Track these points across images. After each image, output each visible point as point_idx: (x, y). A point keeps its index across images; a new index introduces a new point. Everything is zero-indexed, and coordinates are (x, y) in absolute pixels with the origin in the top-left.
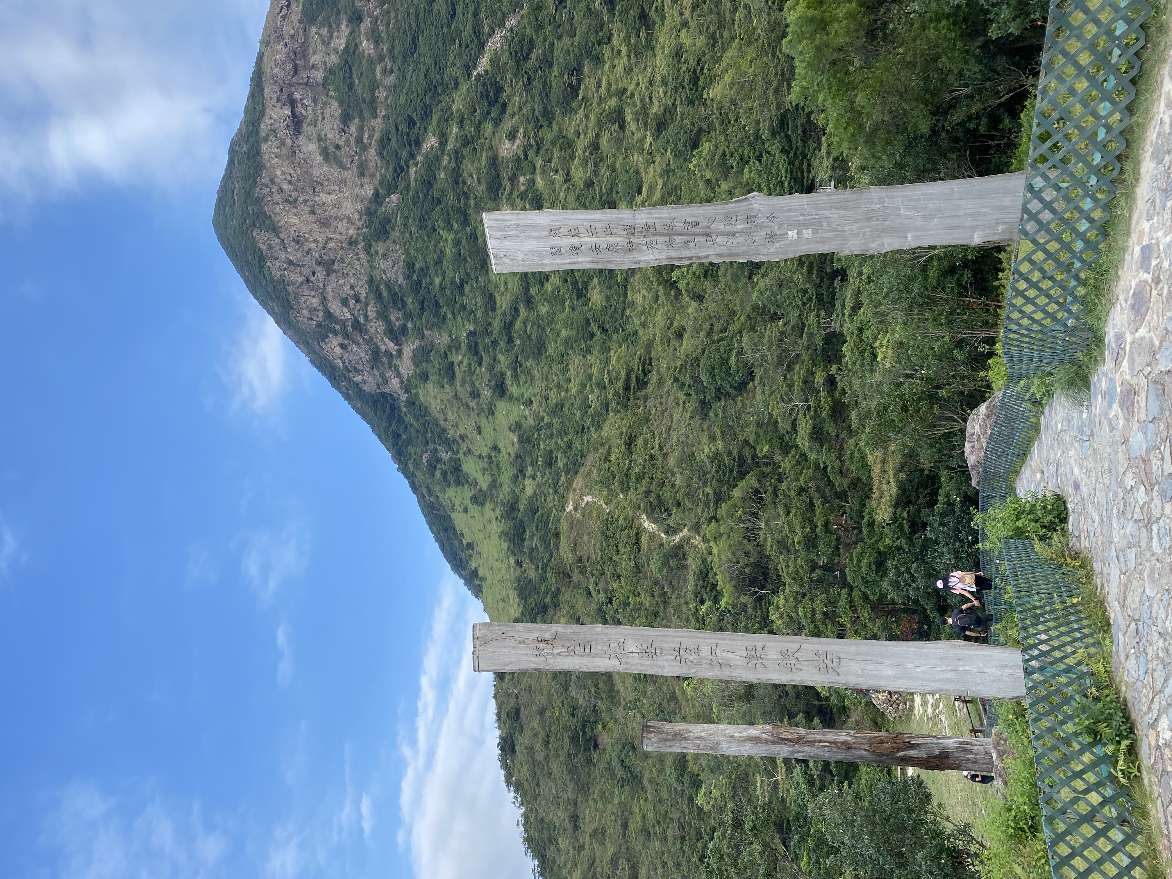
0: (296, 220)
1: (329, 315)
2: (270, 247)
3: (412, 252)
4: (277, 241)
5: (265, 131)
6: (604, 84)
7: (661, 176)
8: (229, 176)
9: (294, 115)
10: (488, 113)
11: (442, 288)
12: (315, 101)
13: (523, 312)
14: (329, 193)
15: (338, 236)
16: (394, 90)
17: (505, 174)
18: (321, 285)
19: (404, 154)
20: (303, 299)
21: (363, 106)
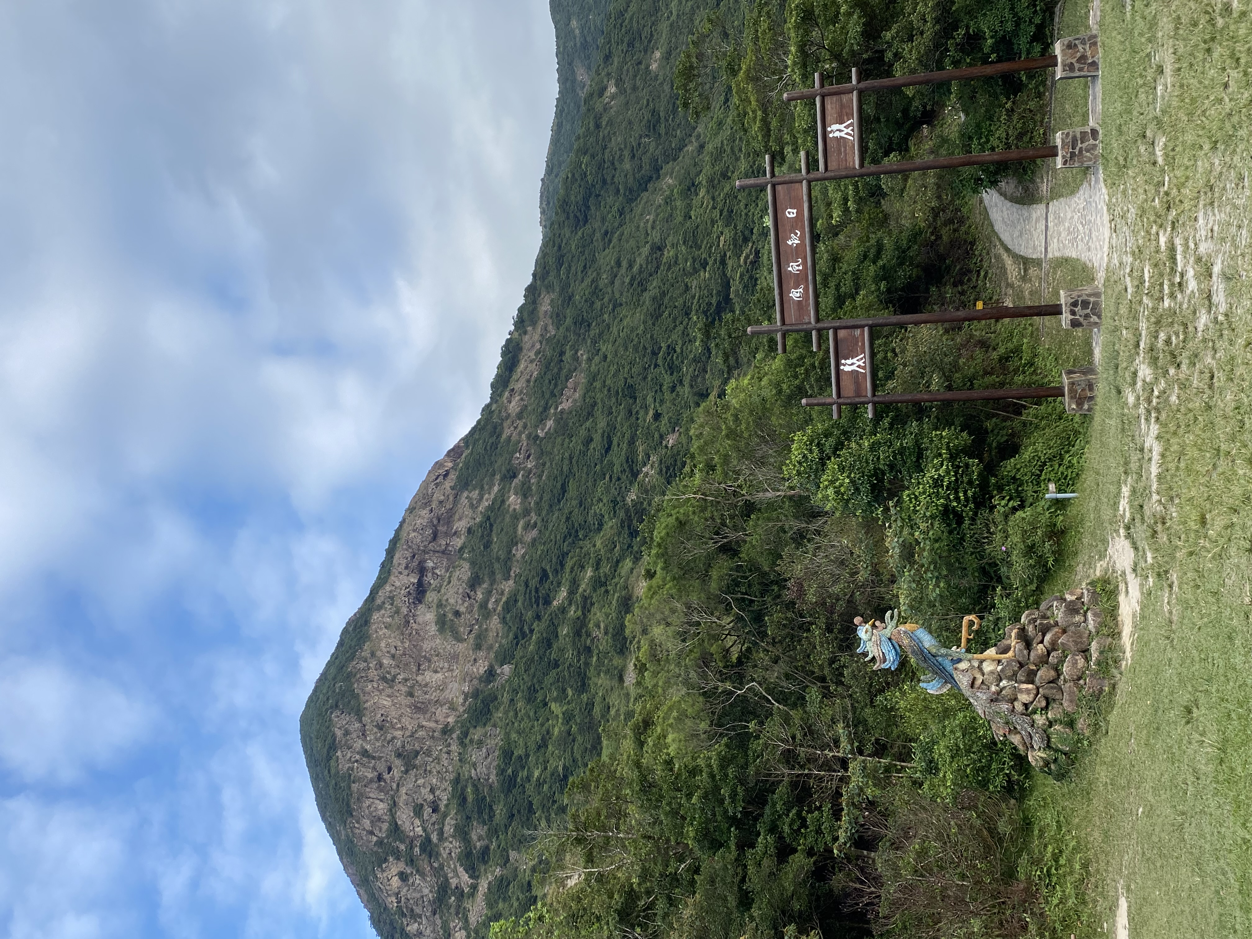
0: (387, 702)
1: (395, 829)
2: (347, 733)
3: (514, 736)
4: (357, 725)
5: (382, 599)
9: (420, 583)
11: (540, 784)
12: (448, 570)
14: (436, 672)
15: (432, 725)
16: (534, 544)
18: (394, 786)
19: (530, 615)
21: (497, 566)
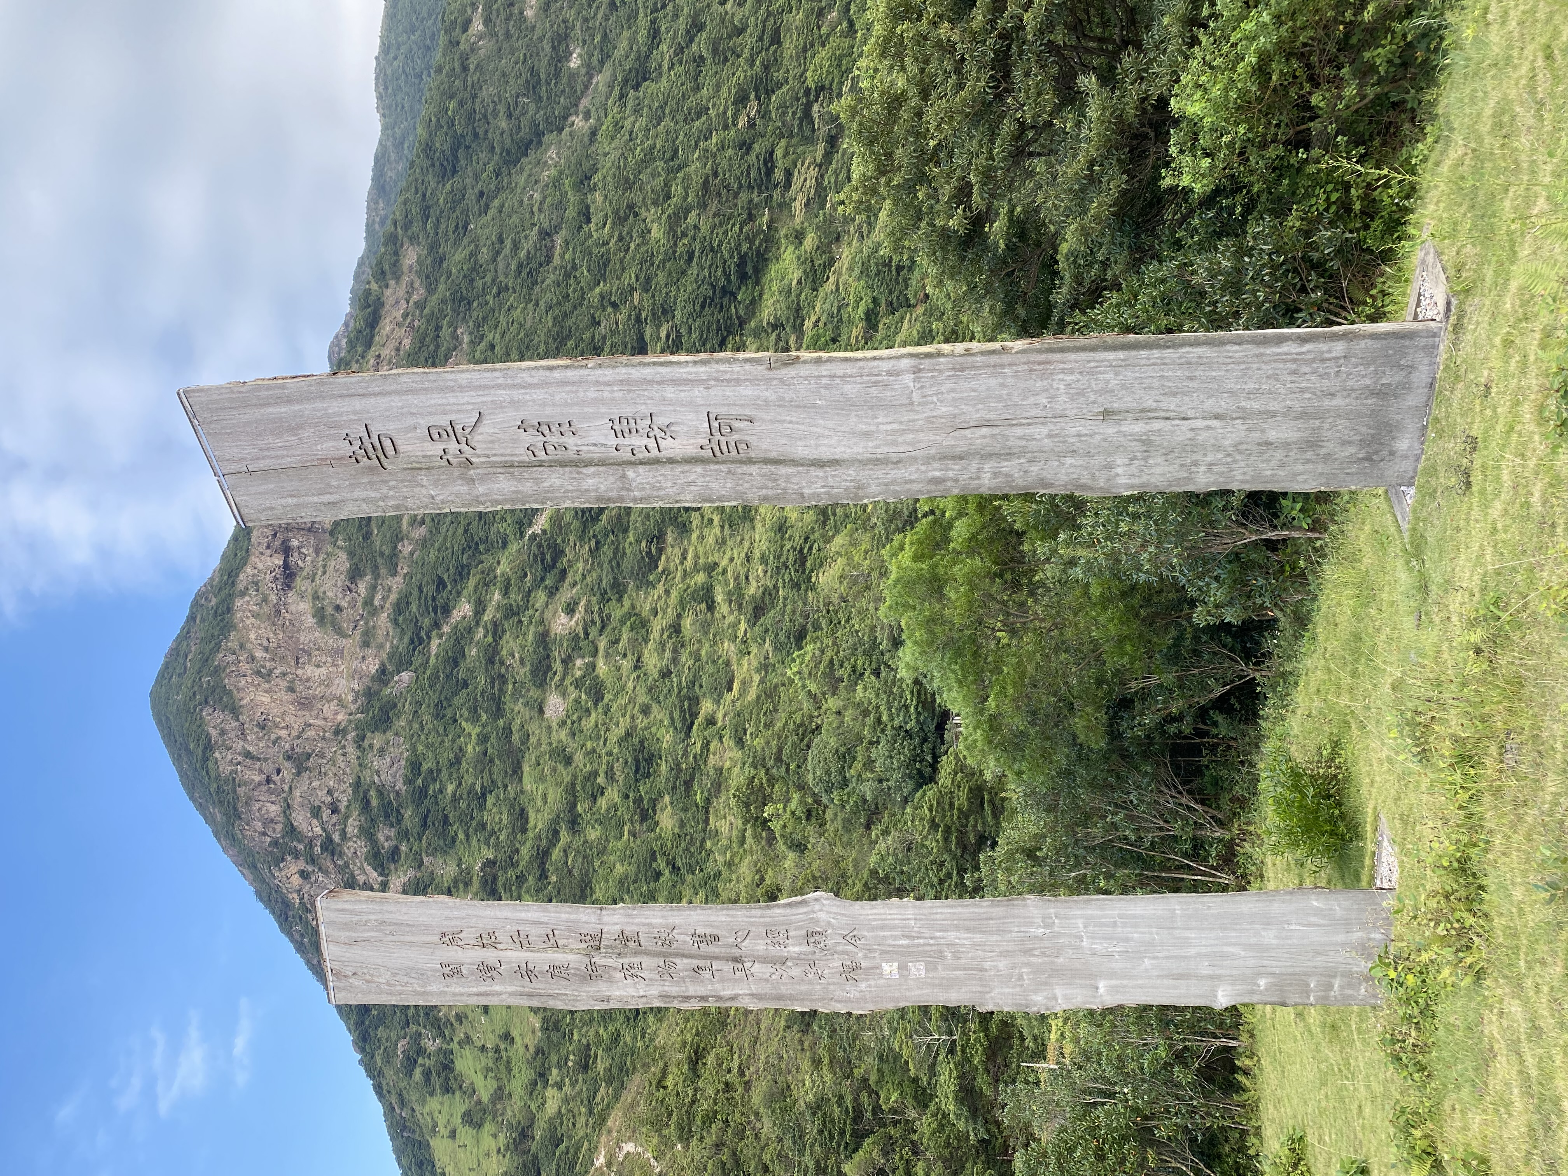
0: (266, 699)
1: (291, 830)
2: (223, 732)
3: (420, 748)
4: (235, 724)
5: (244, 583)
6: (690, 556)
7: (758, 671)
8: (184, 636)
9: (286, 565)
10: (543, 579)
11: (455, 799)
12: (317, 552)
13: (565, 836)
14: (318, 666)
15: (321, 722)
16: (424, 543)
17: (557, 655)
18: (286, 788)
19: (426, 622)
20: (257, 806)
21: (380, 560)
